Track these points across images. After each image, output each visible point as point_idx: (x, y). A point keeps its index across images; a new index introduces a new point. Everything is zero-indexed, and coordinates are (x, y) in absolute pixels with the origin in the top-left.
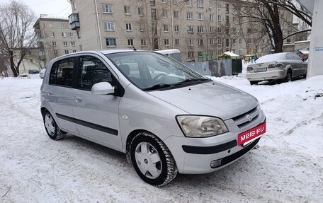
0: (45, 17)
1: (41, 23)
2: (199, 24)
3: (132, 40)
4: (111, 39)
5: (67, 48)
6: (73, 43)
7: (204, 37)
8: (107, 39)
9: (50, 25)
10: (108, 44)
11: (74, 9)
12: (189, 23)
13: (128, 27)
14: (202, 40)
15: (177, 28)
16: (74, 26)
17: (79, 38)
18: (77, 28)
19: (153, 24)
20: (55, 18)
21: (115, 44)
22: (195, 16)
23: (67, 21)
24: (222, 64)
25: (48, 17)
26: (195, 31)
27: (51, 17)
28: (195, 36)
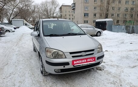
0: (64, 5)
1: (62, 7)
2: (132, 6)
3: (96, 14)
4: (86, 14)
5: (70, 17)
6: (72, 15)
7: (134, 13)
8: (85, 14)
9: (65, 8)
10: (85, 16)
11: (74, 1)
12: (126, 6)
13: (95, 8)
14: (132, 15)
15: (119, 9)
16: (73, 8)
17: (74, 13)
18: (74, 9)
19: (107, 7)
20: (67, 5)
21: (88, 16)
22: (130, 3)
23: (71, 6)
24: (133, 27)
25: (65, 5)
26: (129, 10)
27: (66, 5)
28: (129, 13)
